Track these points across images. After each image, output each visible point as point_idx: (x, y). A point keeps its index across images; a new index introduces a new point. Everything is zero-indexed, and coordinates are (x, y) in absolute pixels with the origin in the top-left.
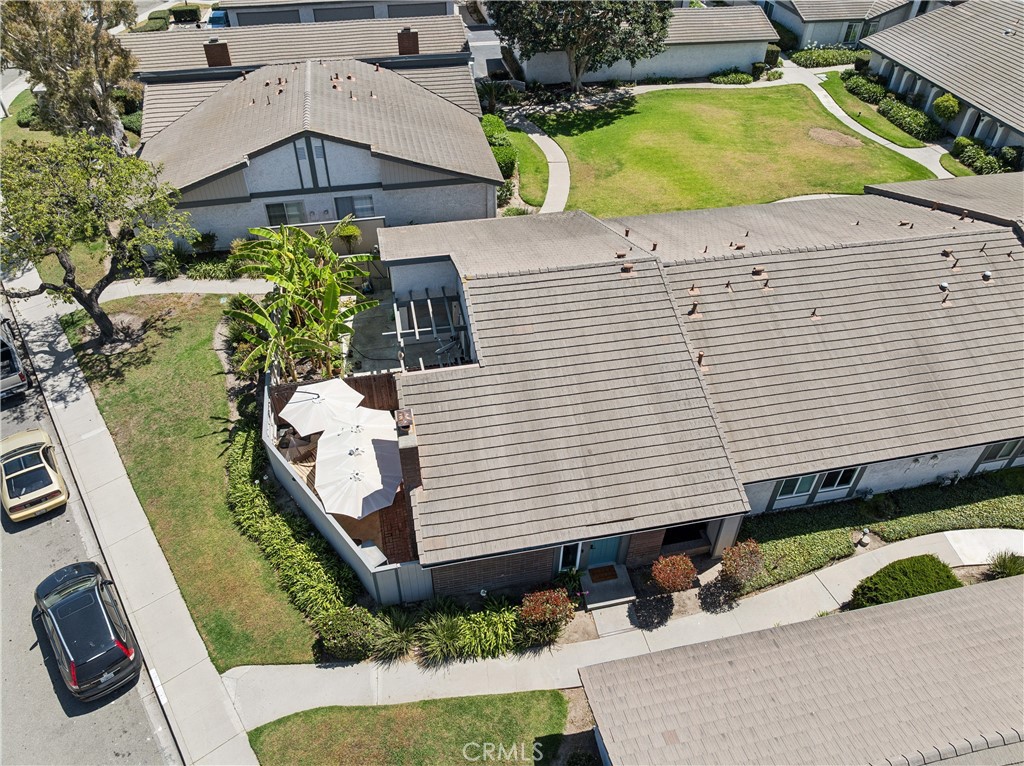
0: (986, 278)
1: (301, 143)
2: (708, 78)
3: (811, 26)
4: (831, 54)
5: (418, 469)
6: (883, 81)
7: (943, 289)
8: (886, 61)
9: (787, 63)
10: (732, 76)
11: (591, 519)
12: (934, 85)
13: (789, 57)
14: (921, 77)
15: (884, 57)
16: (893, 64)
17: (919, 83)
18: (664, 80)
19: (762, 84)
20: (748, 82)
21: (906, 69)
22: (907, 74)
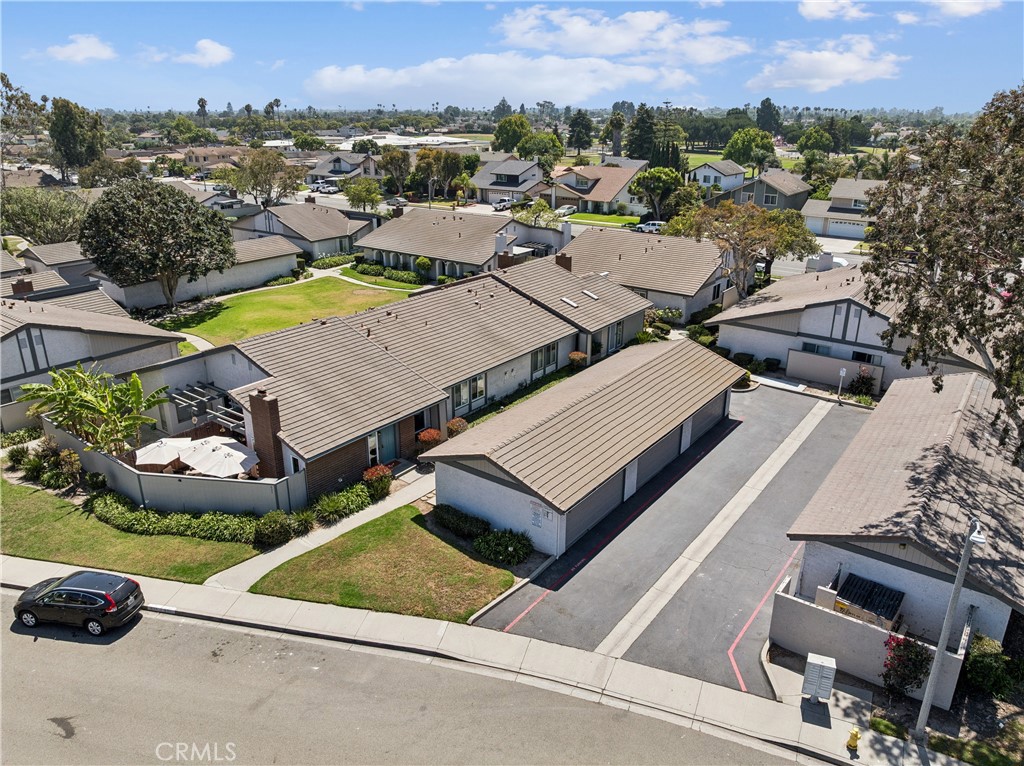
0: (492, 296)
1: (23, 335)
2: (265, 284)
3: (316, 244)
4: (336, 259)
5: (278, 417)
6: (379, 262)
7: (477, 304)
8: (375, 251)
9: (311, 270)
10: (281, 280)
11: (380, 418)
12: (410, 255)
13: (310, 266)
14: (401, 254)
15: (373, 249)
16: (380, 252)
17: (401, 257)
18: (235, 291)
19: (302, 281)
20: (293, 282)
21: (390, 252)
22: (391, 255)
